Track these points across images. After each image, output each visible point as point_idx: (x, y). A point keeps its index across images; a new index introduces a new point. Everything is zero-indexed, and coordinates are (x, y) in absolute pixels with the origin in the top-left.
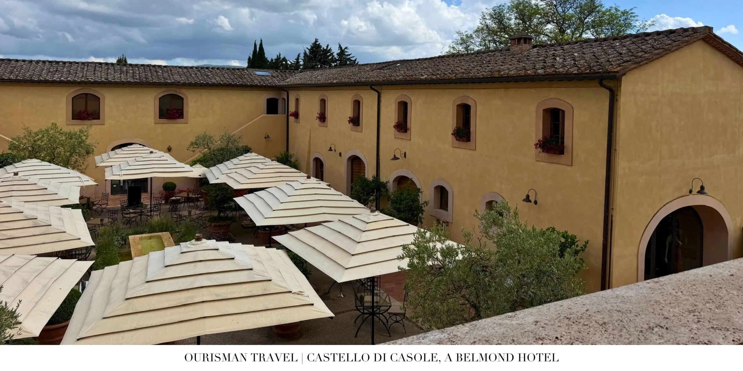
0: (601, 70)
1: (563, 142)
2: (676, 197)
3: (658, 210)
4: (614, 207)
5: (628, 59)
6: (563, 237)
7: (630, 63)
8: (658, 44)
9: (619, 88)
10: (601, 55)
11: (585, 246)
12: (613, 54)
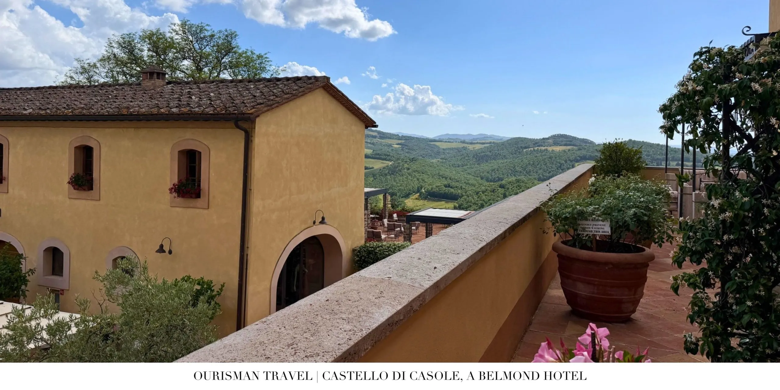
0: (236, 112)
1: (199, 185)
2: (303, 228)
3: (288, 243)
4: (249, 246)
5: (261, 101)
6: (199, 284)
7: (262, 105)
8: (287, 89)
9: (253, 130)
10: (237, 97)
11: (221, 290)
12: (248, 96)
